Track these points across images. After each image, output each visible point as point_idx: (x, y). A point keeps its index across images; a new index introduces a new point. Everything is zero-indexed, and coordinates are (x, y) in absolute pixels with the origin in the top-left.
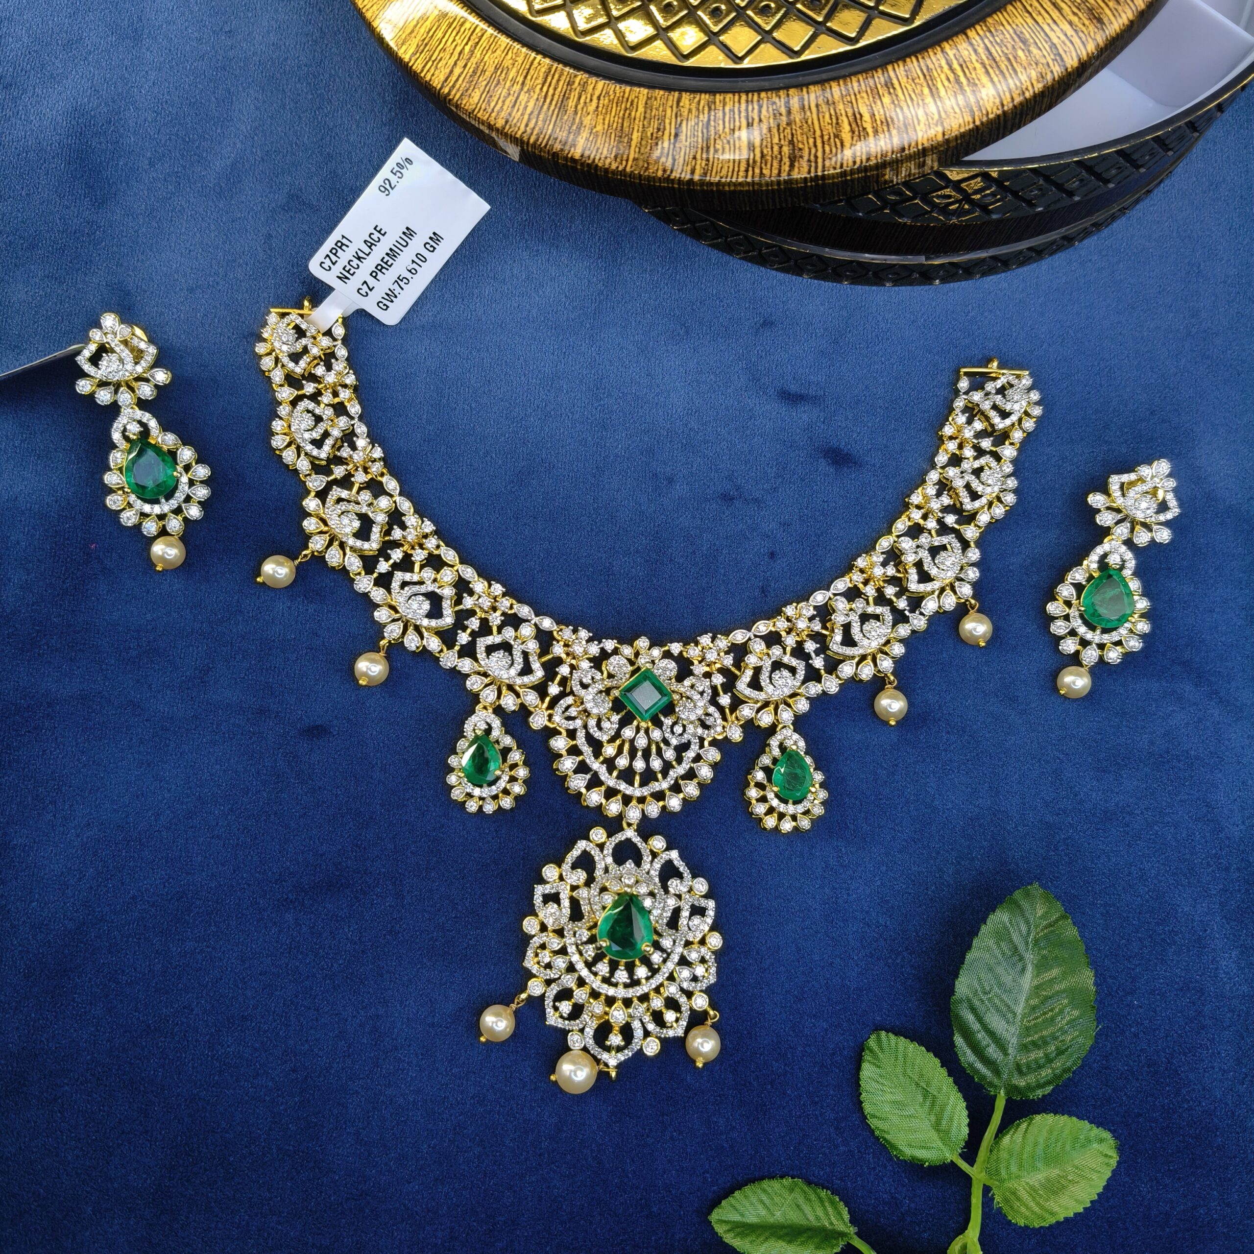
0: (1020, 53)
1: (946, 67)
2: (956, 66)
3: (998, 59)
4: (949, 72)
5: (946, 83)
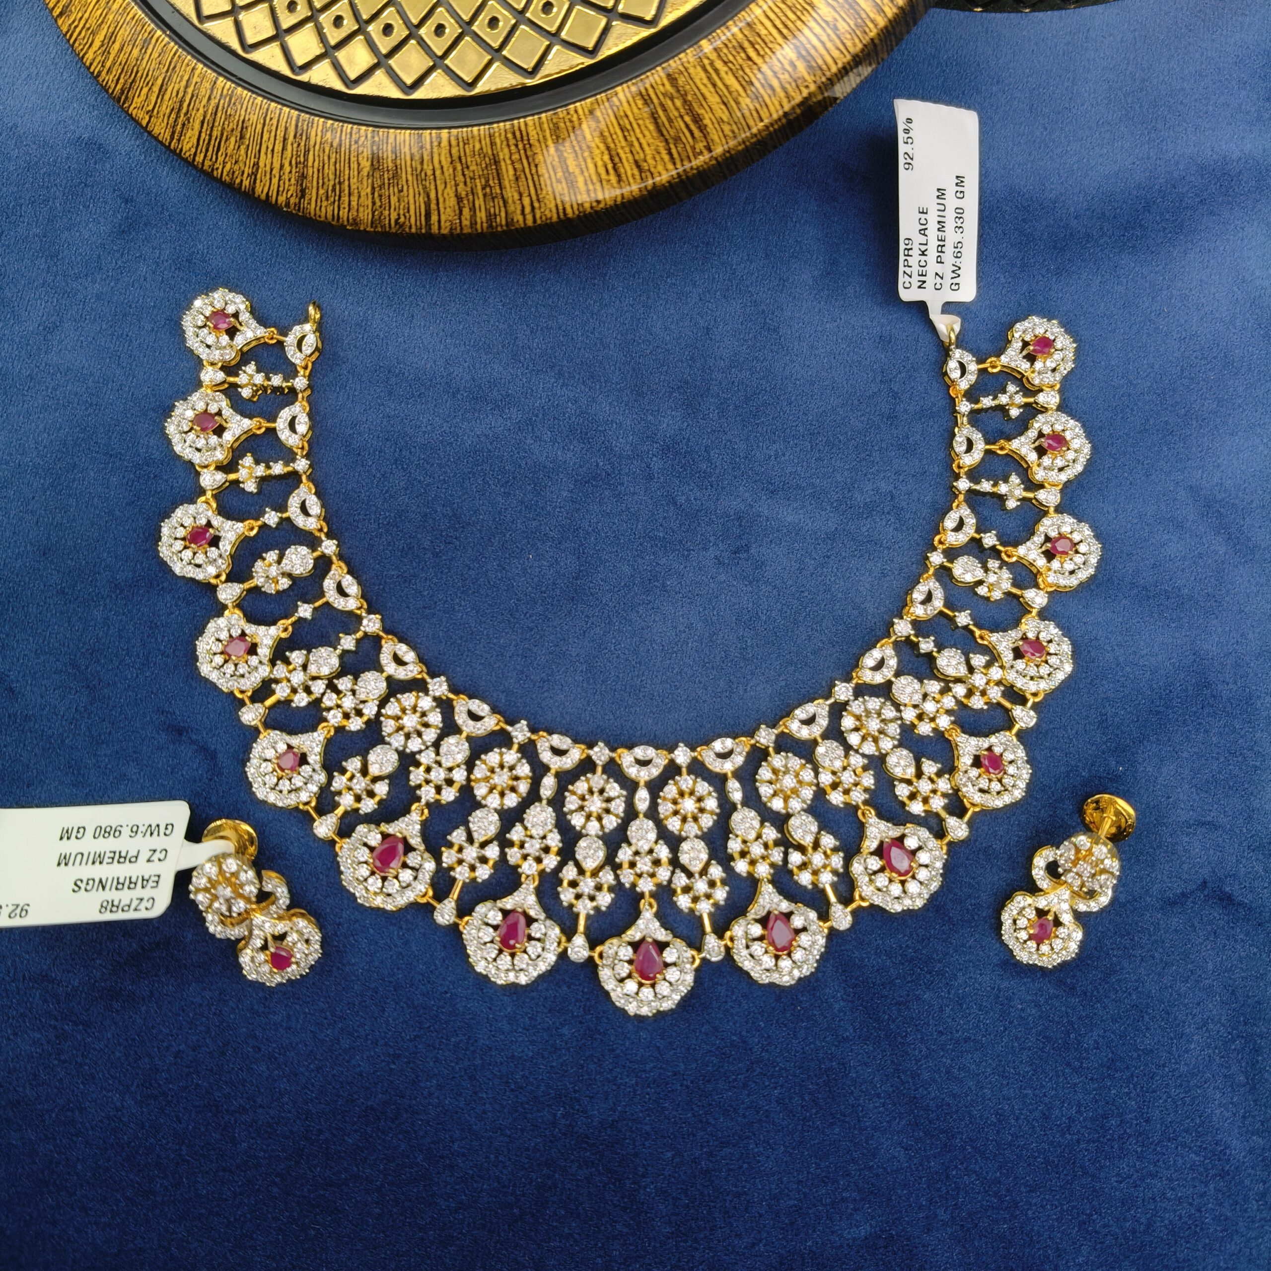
0: (233, 140)
1: (184, 83)
2: (190, 90)
3: (216, 124)
4: (182, 89)
5: (174, 94)
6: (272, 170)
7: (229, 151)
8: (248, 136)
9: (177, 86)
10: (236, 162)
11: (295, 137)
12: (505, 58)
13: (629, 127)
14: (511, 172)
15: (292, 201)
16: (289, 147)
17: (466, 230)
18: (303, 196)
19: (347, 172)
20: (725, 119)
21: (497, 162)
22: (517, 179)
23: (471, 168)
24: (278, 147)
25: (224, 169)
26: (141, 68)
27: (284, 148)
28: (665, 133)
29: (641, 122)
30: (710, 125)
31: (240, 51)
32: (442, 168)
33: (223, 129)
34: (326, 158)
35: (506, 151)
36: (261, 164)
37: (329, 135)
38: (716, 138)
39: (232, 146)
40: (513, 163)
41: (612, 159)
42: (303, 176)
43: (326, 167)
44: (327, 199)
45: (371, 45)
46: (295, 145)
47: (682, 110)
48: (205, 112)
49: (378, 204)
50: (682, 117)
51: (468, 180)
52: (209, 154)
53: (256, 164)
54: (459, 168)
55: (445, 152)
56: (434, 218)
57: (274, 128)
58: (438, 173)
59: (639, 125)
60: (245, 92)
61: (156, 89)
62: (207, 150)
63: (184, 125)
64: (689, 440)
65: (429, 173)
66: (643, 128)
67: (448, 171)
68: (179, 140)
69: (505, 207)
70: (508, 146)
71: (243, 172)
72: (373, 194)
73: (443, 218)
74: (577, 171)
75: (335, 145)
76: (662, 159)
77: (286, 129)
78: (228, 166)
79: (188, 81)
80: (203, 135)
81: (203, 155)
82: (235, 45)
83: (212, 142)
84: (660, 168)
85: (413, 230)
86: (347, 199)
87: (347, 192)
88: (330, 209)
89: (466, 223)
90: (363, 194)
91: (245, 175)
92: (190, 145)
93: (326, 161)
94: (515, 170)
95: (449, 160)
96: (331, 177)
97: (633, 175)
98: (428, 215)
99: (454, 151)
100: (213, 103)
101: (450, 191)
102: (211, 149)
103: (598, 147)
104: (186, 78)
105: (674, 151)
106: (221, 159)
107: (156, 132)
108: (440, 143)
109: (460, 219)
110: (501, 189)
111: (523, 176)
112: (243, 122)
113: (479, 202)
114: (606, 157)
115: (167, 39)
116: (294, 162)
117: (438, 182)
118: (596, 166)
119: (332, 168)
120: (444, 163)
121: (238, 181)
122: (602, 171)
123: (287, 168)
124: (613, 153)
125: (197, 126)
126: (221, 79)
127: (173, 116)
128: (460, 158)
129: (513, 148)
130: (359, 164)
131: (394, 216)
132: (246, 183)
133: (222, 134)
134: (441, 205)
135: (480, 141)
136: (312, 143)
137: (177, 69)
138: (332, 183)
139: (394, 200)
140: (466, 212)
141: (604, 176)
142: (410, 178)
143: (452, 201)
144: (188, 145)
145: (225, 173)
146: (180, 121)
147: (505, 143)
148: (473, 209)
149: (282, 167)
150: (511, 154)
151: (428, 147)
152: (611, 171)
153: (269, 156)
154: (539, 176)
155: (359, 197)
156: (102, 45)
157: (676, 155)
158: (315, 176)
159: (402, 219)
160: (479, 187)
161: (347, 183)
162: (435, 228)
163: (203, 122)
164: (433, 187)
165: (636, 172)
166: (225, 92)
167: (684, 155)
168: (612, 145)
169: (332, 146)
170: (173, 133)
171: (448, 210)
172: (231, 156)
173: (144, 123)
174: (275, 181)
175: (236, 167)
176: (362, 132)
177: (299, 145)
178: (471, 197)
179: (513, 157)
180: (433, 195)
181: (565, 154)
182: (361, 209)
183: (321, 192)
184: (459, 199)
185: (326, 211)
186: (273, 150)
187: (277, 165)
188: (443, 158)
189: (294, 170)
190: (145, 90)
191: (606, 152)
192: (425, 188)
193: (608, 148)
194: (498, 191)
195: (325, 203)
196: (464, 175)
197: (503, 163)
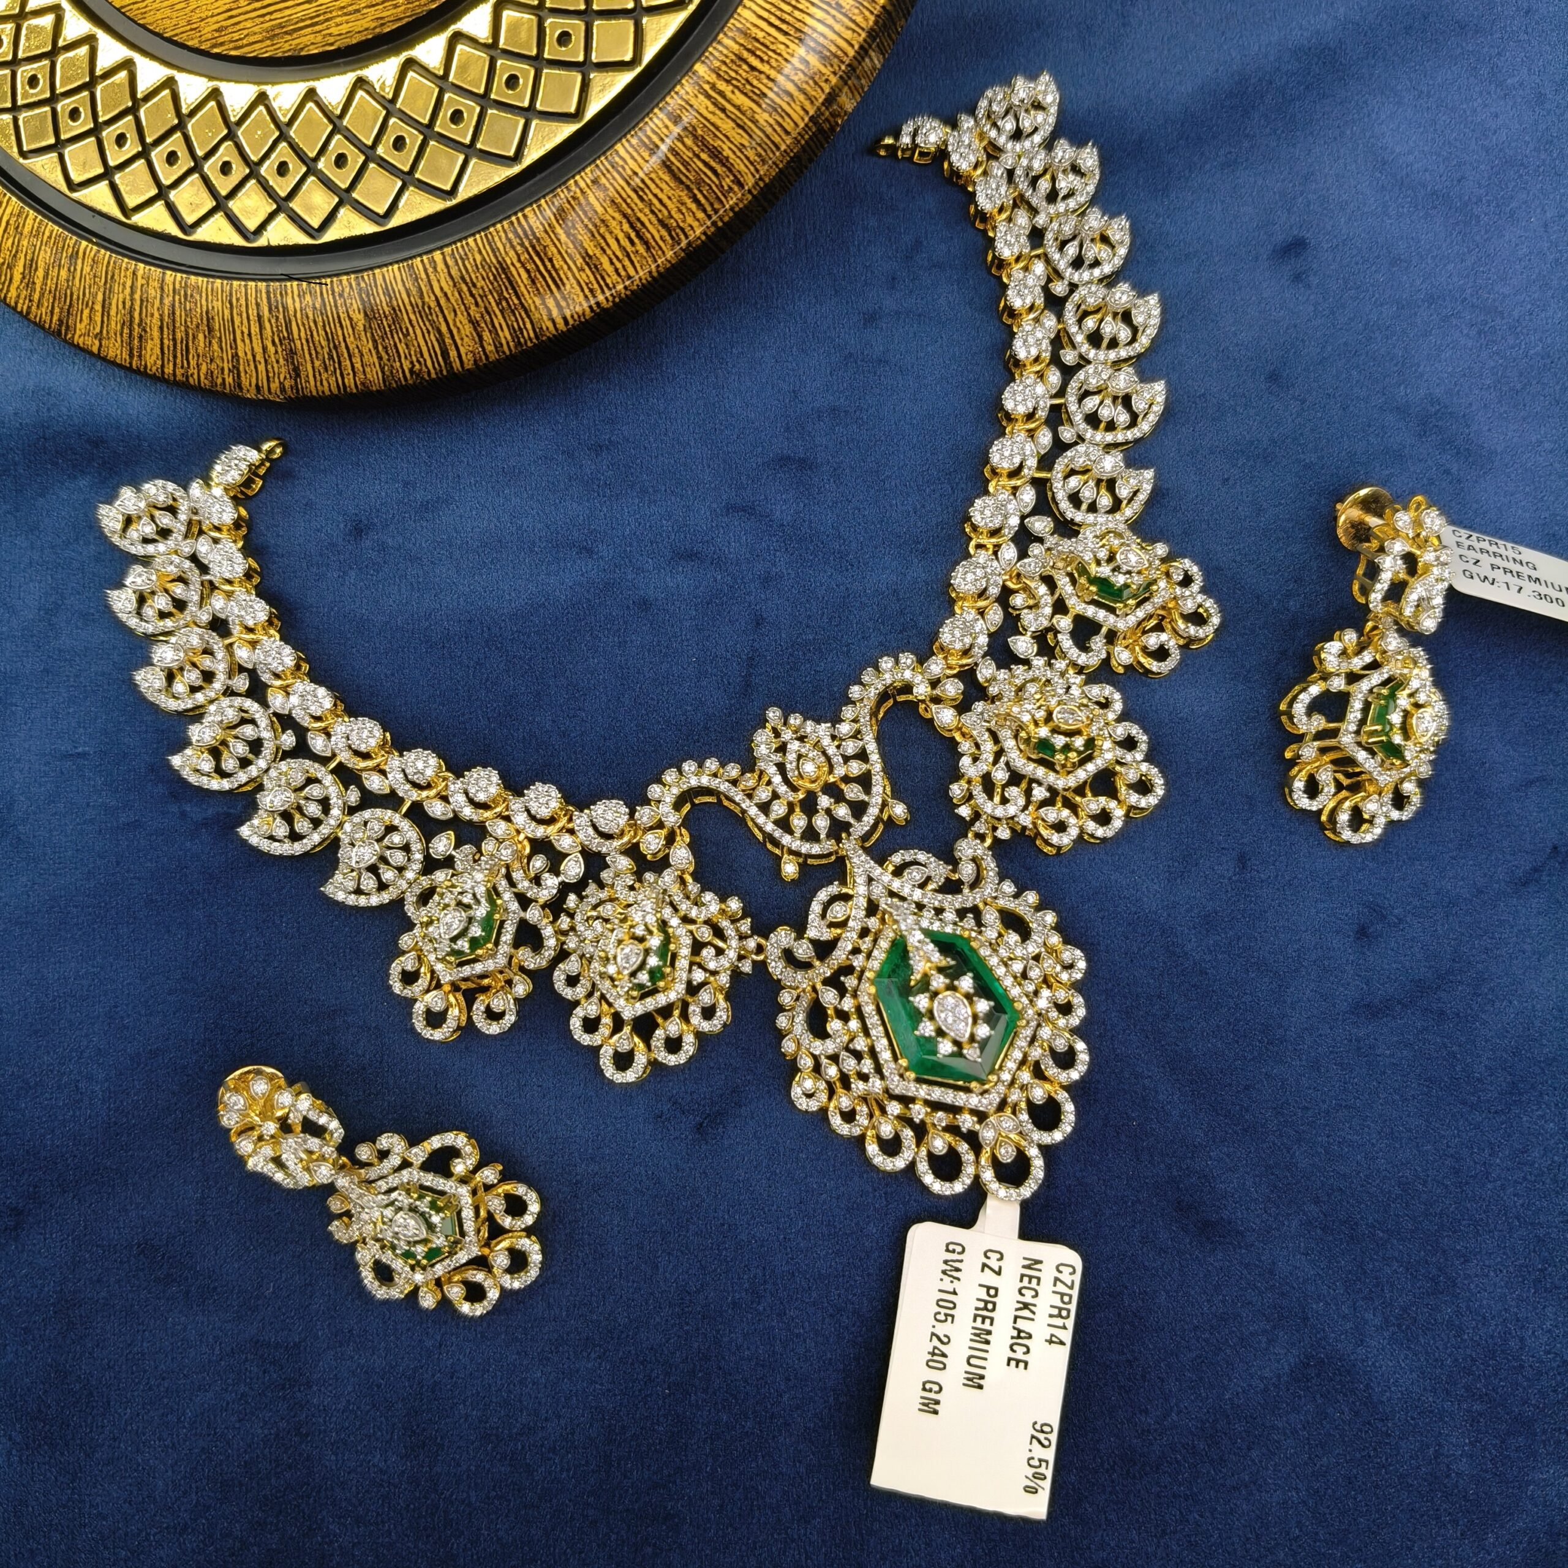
6: (254, 356)
7: (200, 351)
8: (217, 327)
9: (121, 296)
10: (212, 360)
11: (270, 310)
12: (481, 151)
13: (642, 186)
14: (524, 275)
15: (287, 384)
16: (267, 325)
17: (493, 357)
18: (298, 375)
19: (340, 333)
20: (746, 144)
21: (505, 270)
22: (533, 282)
23: (479, 285)
24: (255, 329)
25: (199, 373)
26: (75, 289)
27: (261, 327)
28: (684, 179)
29: (653, 176)
30: (732, 156)
31: (181, 235)
32: (446, 295)
33: (187, 327)
34: (312, 324)
35: (512, 253)
36: (241, 354)
37: (308, 297)
38: (742, 168)
39: (202, 344)
40: (523, 265)
41: (632, 226)
42: (292, 353)
43: (315, 333)
44: (326, 370)
45: (328, 184)
46: (273, 321)
47: (696, 149)
48: (161, 315)
49: (385, 357)
50: (698, 157)
51: (479, 299)
52: (179, 361)
53: (236, 356)
54: (465, 289)
55: (443, 276)
56: (453, 354)
57: (244, 309)
58: (443, 301)
59: (651, 179)
60: (200, 279)
61: (98, 307)
62: (175, 357)
63: (141, 337)
64: (811, 522)
65: (433, 304)
66: (658, 181)
67: (454, 297)
68: (140, 356)
69: (529, 317)
70: (513, 247)
71: (223, 369)
72: (376, 348)
73: (463, 351)
74: (598, 252)
75: (318, 306)
76: (689, 209)
77: (258, 305)
78: (204, 368)
79: (132, 288)
80: (166, 341)
81: (171, 364)
82: (175, 231)
83: (179, 347)
84: (690, 220)
85: (433, 376)
86: (348, 362)
87: (346, 355)
88: (332, 380)
89: (490, 348)
90: (365, 351)
91: (226, 371)
92: (154, 358)
93: (313, 328)
94: (528, 271)
95: (451, 283)
96: (324, 343)
97: (661, 237)
98: (445, 354)
99: (454, 271)
100: (167, 301)
101: (462, 318)
102: (179, 355)
103: (614, 218)
104: (129, 283)
105: (699, 196)
106: (193, 363)
107: (111, 354)
108: (435, 268)
109: (482, 347)
110: (518, 298)
111: (539, 276)
112: (207, 312)
113: (499, 320)
114: (626, 227)
115: (95, 248)
116: (277, 340)
117: (446, 312)
118: (617, 240)
119: (322, 332)
120: (446, 289)
121: (219, 381)
122: (625, 243)
123: (271, 349)
124: (633, 219)
125: (156, 334)
126: (169, 273)
127: (126, 331)
128: (463, 278)
129: (518, 248)
130: (351, 319)
131: (406, 365)
132: (229, 380)
133: (187, 334)
134: (457, 337)
135: (480, 252)
136: (291, 313)
137: (116, 277)
138: (326, 350)
139: (402, 347)
140: (486, 335)
141: (629, 248)
142: (413, 317)
143: (468, 329)
144: (151, 358)
145: (202, 377)
146: (136, 334)
147: (508, 245)
148: (493, 331)
149: (265, 349)
150: (518, 256)
151: (423, 276)
152: (636, 240)
153: (247, 341)
154: (556, 271)
155: (362, 355)
156: (24, 278)
157: (703, 201)
158: (306, 348)
159: (417, 366)
160: (493, 304)
161: (343, 344)
162: (457, 365)
163: (161, 328)
164: (441, 319)
165: (664, 233)
166: (177, 286)
167: (712, 198)
168: (629, 211)
169: (315, 308)
170: (131, 350)
171: (466, 339)
172: (204, 355)
173: (95, 349)
174: (261, 368)
175: (214, 366)
176: (345, 282)
177: (277, 318)
178: (487, 318)
179: (522, 258)
180: (444, 328)
181: (580, 237)
182: (368, 370)
183: (317, 363)
184: (474, 323)
185: (328, 384)
186: (250, 335)
187: (258, 350)
188: (443, 284)
189: (279, 350)
190: (86, 312)
191: (624, 221)
192: (432, 323)
193: (625, 216)
194: (516, 302)
195: (325, 376)
196: (472, 295)
197: (512, 269)
